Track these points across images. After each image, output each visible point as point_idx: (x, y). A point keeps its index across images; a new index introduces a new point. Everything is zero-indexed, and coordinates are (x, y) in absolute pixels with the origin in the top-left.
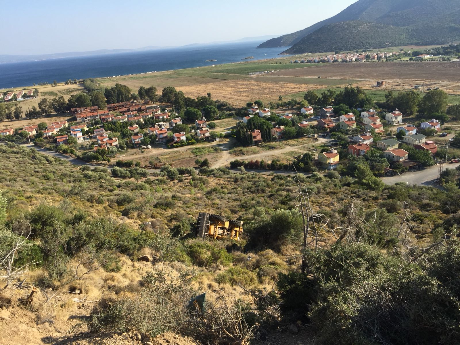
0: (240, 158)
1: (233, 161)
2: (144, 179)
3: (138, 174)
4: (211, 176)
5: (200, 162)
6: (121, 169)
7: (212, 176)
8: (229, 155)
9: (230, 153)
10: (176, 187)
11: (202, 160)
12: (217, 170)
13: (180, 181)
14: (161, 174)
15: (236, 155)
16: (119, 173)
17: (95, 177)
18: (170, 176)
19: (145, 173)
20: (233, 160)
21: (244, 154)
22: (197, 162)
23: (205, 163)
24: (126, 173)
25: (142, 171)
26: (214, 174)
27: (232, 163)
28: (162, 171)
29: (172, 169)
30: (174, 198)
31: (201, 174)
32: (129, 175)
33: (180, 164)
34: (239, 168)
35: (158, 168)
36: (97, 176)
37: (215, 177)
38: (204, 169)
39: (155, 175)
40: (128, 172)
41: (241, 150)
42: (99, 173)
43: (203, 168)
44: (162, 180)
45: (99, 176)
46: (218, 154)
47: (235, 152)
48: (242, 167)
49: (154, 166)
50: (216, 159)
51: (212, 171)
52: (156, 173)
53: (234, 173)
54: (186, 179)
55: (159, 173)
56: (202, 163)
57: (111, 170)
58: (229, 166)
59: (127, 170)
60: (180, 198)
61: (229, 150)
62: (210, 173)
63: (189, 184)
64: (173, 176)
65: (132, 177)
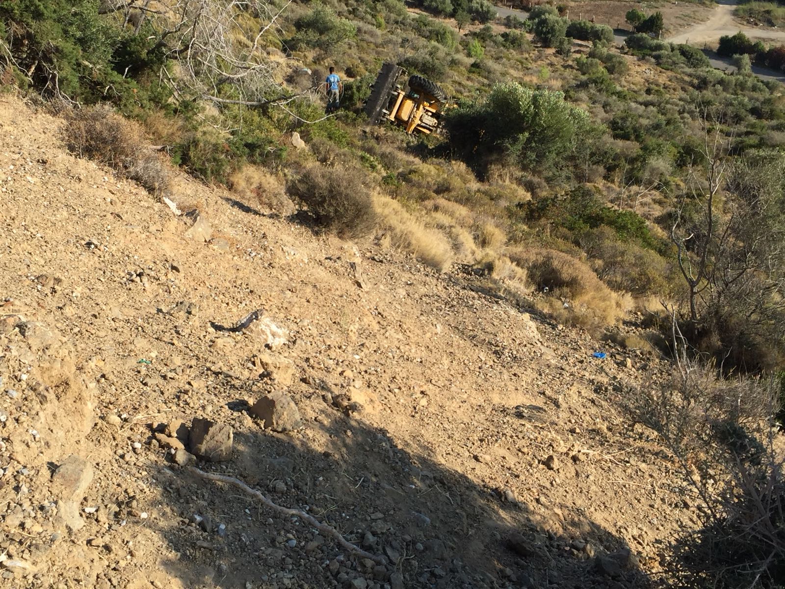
0: (752, 34)
1: (730, 36)
2: (478, 27)
4: (648, 61)
5: (639, 18)
7: (653, 60)
8: (728, 18)
9: (735, 13)
10: (539, 62)
11: (646, 12)
12: (673, 49)
14: (524, 24)
15: (749, 22)
18: (542, 32)
19: (488, 12)
20: (731, 33)
21: (773, 25)
22: (632, 16)
23: (653, 25)
24: (443, 2)
25: (482, 6)
26: (658, 58)
27: (724, 41)
28: (531, 18)
29: (553, 17)
31: (626, 50)
33: (588, 11)
34: (736, 56)
35: (525, 9)
37: (658, 64)
38: (642, 39)
39: (508, 22)
41: (768, 12)
43: (639, 35)
44: (516, 39)
46: (701, 9)
47: (751, 13)
48: (746, 59)
50: (688, 21)
51: (659, 47)
52: (515, 19)
53: (717, 69)
55: (522, 21)
56: (645, 22)
58: (716, 46)
61: (738, 3)
62: (649, 52)
64: (550, 36)
65: (452, 15)
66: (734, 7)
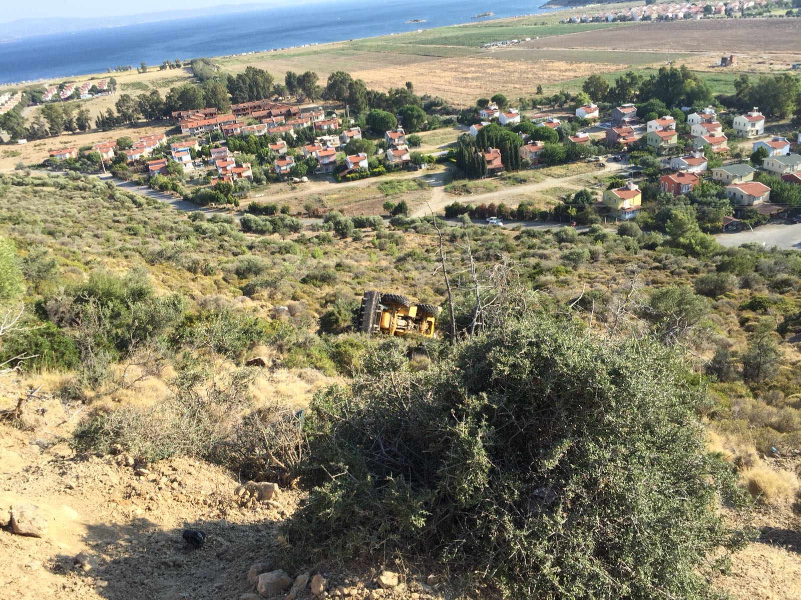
0: (462, 200)
1: (451, 205)
2: (295, 236)
3: (285, 226)
4: (410, 232)
5: (392, 206)
6: (257, 218)
7: (413, 230)
8: (443, 194)
9: (446, 190)
10: (348, 249)
11: (395, 203)
12: (422, 221)
13: (356, 239)
14: (323, 226)
15: (456, 194)
16: (253, 225)
17: (213, 231)
18: (339, 229)
19: (298, 225)
20: (450, 202)
21: (470, 193)
22: (387, 206)
23: (401, 208)
24: (265, 225)
25: (293, 222)
26: (415, 228)
27: (448, 209)
28: (326, 221)
29: (342, 218)
30: (338, 268)
31: (393, 228)
32: (271, 228)
33: (357, 209)
34: (460, 216)
35: (319, 217)
36: (217, 229)
37: (417, 232)
38: (399, 219)
39: (313, 228)
40: (268, 223)
41: (465, 186)
42: (220, 223)
43: (397, 216)
44: (325, 238)
45: (220, 230)
46: (424, 192)
47: (454, 188)
48: (466, 216)
49: (314, 213)
50: (420, 201)
51: (413, 222)
52: (316, 225)
53: (451, 226)
54: (366, 236)
55: (321, 224)
56: (396, 208)
57: (241, 220)
58: (444, 213)
59: (266, 220)
60: (350, 268)
61: (445, 184)
62: (408, 226)
63: (371, 245)
64: (345, 230)
65: (274, 231)
66: (443, 187)
